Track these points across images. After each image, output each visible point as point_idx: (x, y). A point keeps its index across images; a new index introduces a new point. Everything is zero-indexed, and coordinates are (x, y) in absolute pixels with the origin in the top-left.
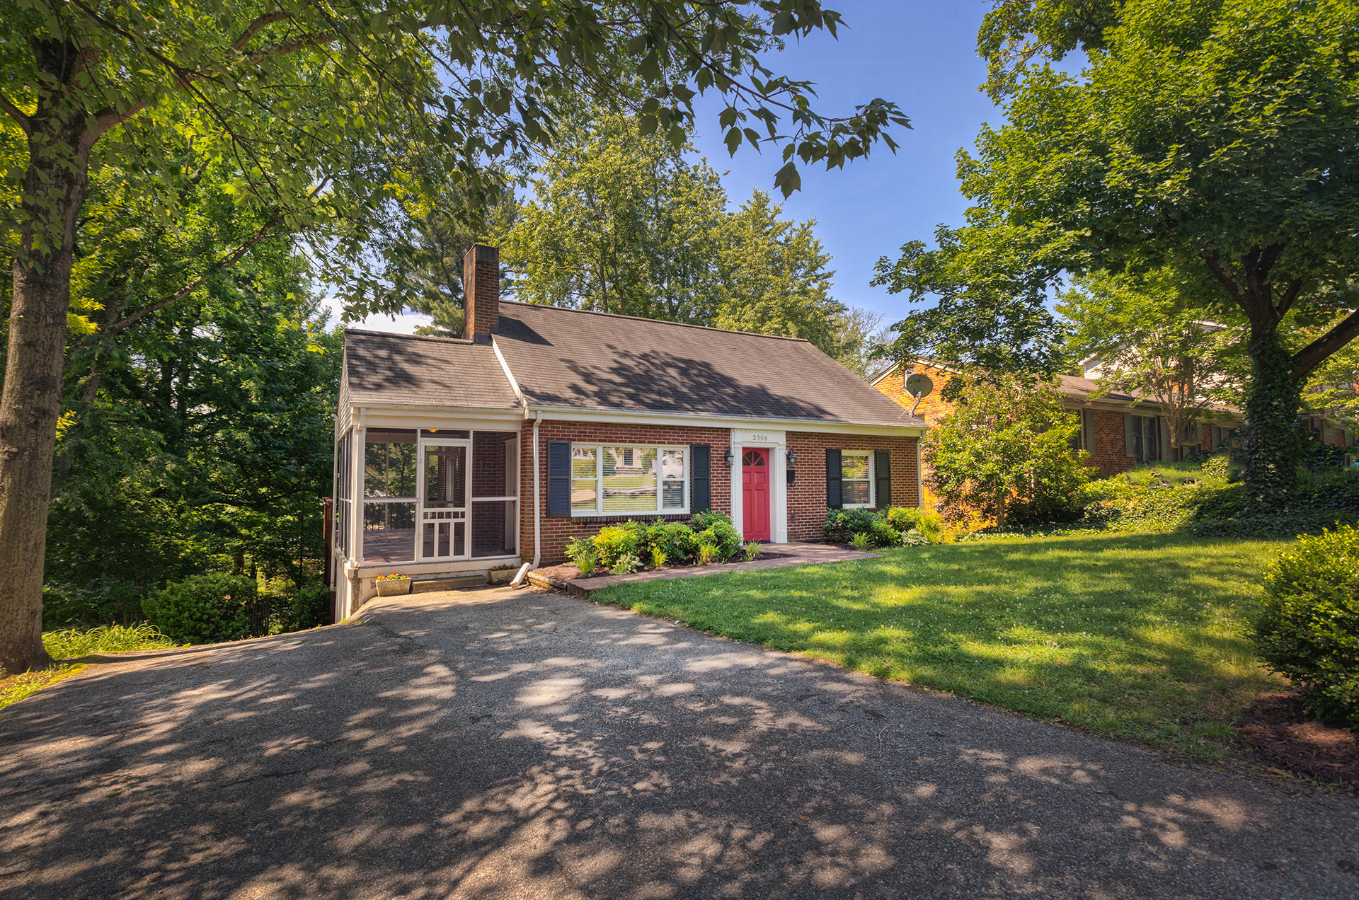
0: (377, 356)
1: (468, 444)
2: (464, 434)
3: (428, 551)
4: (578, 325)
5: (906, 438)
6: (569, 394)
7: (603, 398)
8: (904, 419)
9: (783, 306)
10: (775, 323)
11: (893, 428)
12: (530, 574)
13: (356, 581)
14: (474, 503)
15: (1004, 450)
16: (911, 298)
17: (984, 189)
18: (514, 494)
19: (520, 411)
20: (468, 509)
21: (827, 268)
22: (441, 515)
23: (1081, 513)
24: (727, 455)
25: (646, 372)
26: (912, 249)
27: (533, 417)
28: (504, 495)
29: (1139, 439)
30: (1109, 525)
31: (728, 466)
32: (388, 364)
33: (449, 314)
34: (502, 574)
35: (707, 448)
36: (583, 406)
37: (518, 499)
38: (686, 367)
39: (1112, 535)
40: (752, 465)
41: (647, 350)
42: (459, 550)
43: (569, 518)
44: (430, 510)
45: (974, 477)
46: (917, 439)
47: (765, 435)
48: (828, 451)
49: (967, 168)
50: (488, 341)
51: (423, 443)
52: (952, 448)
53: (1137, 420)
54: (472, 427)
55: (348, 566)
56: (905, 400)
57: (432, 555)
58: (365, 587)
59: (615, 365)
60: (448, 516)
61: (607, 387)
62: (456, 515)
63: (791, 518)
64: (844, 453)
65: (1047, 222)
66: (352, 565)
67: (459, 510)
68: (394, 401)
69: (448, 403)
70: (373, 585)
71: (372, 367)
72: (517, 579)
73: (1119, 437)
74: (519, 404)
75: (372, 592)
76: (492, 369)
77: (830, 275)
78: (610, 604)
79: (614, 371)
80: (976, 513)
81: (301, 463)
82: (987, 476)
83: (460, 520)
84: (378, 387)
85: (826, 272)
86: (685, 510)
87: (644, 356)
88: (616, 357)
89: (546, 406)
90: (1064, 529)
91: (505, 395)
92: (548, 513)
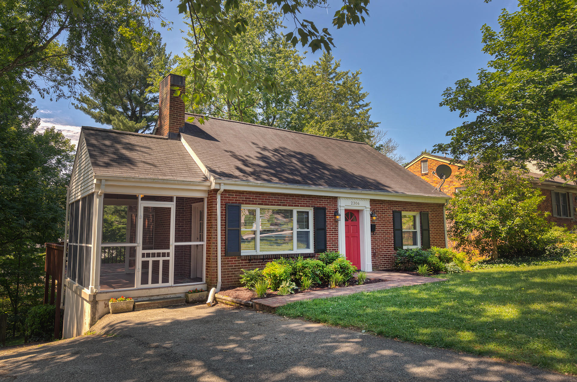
0: (105, 145)
1: (172, 206)
2: (170, 199)
3: (144, 281)
4: (232, 129)
5: (437, 204)
6: (237, 173)
7: (256, 175)
8: (435, 193)
9: (344, 123)
10: (339, 133)
11: (431, 198)
12: (216, 295)
13: (94, 302)
14: (176, 246)
15: (500, 212)
16: (461, 115)
17: (500, 50)
18: (201, 239)
19: (207, 183)
20: (172, 251)
21: (366, 101)
22: (154, 255)
23: (544, 250)
24: (336, 213)
25: (280, 160)
26: (463, 84)
27: (218, 187)
28: (190, 241)
29: (558, 206)
30: (564, 258)
31: (336, 221)
32: (112, 150)
33: (123, 123)
34: (196, 296)
35: (324, 209)
36: (247, 181)
37: (204, 243)
38: (302, 157)
39: (567, 265)
40: (350, 221)
41: (277, 146)
42: (166, 280)
43: (240, 256)
44: (146, 252)
45: (483, 229)
46: (443, 205)
47: (358, 201)
48: (394, 212)
49: (489, 36)
50: (178, 137)
51: (142, 205)
52: (465, 210)
53: (557, 194)
54: (175, 194)
55: (87, 292)
56: (434, 180)
57: (147, 283)
58: (101, 307)
59: (259, 155)
60: (159, 255)
61: (258, 169)
62: (164, 255)
63: (374, 255)
64: (403, 213)
65: (556, 69)
66: (92, 291)
67: (166, 251)
68: (125, 175)
69: (160, 177)
70: (107, 305)
71: (103, 152)
72: (210, 300)
73: (549, 204)
74: (206, 179)
75: (106, 310)
76: (185, 156)
77: (367, 105)
78: (296, 317)
79: (259, 159)
80: (477, 252)
81: (28, 219)
82: (491, 228)
83: (166, 258)
84: (107, 165)
85: (365, 103)
86: (311, 250)
87: (276, 150)
88: (259, 150)
89: (224, 180)
90: (538, 261)
91: (196, 173)
92: (226, 253)
